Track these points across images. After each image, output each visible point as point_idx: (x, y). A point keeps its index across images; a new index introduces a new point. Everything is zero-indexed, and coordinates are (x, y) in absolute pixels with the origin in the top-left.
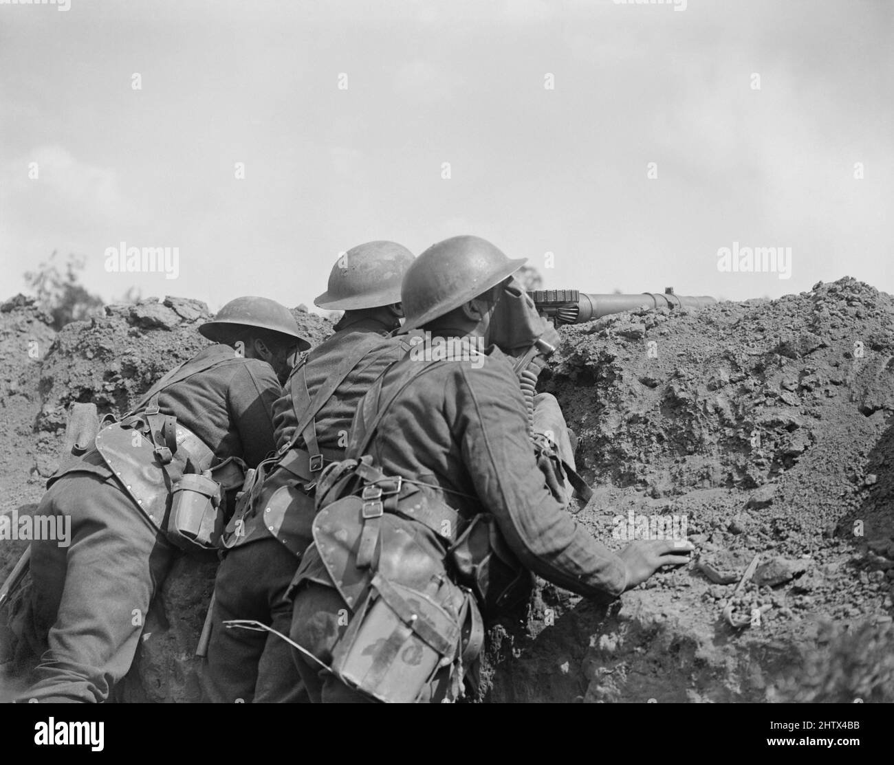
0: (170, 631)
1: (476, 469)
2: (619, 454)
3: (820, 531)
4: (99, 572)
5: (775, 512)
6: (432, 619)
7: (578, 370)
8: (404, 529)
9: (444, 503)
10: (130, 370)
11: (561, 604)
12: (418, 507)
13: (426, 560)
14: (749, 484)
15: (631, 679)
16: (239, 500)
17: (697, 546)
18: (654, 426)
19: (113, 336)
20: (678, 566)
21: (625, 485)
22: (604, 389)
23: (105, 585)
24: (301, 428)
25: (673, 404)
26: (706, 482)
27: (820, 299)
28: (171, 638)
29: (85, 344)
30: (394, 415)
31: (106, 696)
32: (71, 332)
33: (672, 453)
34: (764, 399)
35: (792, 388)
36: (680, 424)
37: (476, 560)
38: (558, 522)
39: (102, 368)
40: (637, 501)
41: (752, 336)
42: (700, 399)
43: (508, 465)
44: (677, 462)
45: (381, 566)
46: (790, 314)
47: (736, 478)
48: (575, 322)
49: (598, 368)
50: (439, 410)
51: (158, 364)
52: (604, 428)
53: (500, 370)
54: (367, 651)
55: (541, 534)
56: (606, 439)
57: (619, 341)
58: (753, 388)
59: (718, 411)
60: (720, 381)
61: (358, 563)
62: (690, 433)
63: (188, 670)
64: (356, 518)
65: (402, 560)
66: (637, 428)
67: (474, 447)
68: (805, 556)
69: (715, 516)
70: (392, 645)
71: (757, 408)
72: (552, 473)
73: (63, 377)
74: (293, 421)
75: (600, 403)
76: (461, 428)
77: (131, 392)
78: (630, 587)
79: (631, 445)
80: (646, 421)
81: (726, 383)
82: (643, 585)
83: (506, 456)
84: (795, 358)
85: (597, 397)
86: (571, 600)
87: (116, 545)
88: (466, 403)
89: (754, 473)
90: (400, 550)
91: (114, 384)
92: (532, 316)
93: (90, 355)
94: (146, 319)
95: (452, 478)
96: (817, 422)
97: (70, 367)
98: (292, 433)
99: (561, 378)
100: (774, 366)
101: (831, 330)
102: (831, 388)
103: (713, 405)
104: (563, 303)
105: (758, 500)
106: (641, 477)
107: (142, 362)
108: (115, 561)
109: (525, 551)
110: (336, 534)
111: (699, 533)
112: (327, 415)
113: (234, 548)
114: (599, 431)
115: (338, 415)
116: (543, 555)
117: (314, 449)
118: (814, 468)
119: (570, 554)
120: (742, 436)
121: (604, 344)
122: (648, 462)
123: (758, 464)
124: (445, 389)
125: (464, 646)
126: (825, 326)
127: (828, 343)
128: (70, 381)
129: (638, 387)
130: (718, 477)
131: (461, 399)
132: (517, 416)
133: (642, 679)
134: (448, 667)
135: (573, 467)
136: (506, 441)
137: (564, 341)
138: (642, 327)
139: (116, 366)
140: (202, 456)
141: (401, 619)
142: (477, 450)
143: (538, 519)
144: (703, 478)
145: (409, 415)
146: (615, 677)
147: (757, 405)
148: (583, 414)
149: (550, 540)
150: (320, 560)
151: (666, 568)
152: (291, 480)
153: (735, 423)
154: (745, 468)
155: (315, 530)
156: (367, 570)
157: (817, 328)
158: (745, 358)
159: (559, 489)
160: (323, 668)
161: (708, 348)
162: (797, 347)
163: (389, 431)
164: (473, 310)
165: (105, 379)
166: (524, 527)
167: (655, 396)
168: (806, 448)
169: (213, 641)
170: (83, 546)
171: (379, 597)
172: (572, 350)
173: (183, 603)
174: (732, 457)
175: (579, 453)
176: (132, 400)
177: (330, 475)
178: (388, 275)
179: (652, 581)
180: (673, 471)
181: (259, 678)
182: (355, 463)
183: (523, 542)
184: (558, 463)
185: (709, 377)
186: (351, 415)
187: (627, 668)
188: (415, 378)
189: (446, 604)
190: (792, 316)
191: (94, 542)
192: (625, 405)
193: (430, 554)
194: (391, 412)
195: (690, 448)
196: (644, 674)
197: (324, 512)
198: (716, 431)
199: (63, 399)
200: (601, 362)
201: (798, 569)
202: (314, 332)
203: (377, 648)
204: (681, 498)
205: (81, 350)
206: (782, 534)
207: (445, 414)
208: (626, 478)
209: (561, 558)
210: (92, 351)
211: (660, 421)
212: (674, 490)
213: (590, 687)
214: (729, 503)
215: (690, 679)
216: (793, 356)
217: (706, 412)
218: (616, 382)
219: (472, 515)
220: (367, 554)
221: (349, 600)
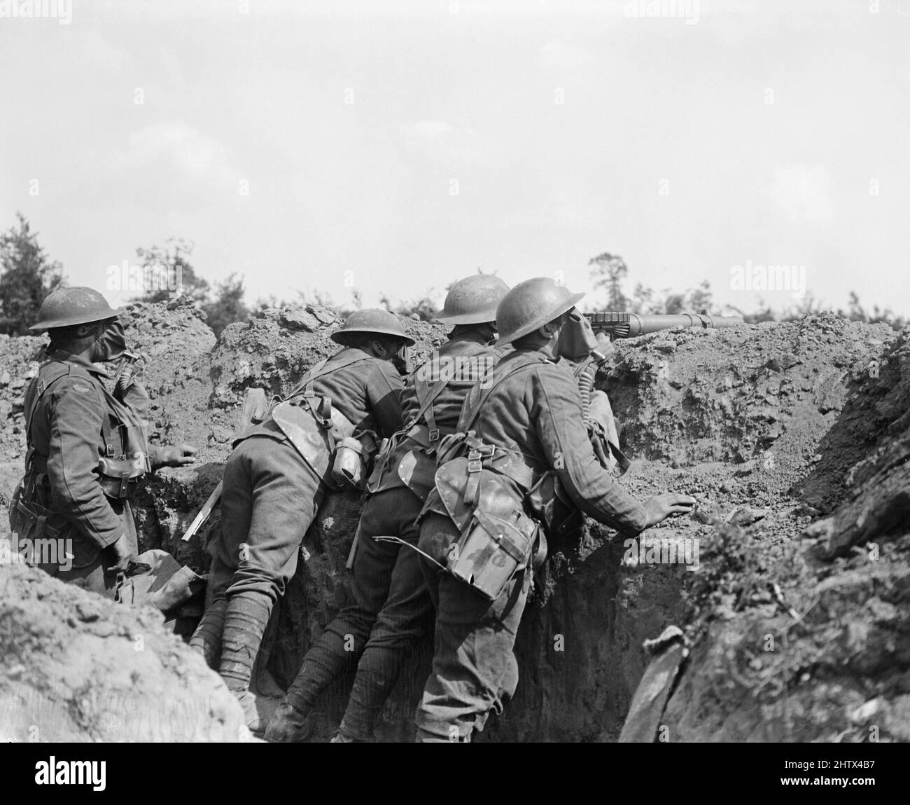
0: (324, 554)
1: (546, 441)
2: (651, 437)
3: (779, 491)
4: (279, 508)
5: (752, 479)
6: (513, 538)
7: (626, 374)
8: (496, 479)
9: (524, 463)
10: (283, 363)
11: (603, 537)
12: (506, 465)
13: (511, 500)
14: (739, 460)
15: (645, 585)
16: (377, 461)
17: (698, 500)
18: (677, 418)
19: (268, 335)
20: (684, 513)
21: (654, 459)
22: (643, 389)
23: (283, 517)
24: (423, 410)
25: (691, 402)
26: (710, 458)
27: (804, 327)
28: (324, 559)
29: (246, 341)
30: (491, 404)
31: (283, 594)
32: (233, 331)
33: (689, 437)
34: (753, 400)
35: (774, 393)
36: (695, 416)
37: (545, 502)
38: (600, 478)
39: (259, 360)
40: (661, 470)
41: (753, 353)
42: (710, 399)
43: (568, 439)
44: (691, 443)
45: (480, 503)
46: (782, 337)
47: (731, 455)
48: (626, 337)
49: (640, 374)
50: (521, 400)
51: (304, 359)
52: (641, 418)
53: (563, 374)
54: (470, 557)
55: (589, 485)
56: (642, 426)
57: (656, 353)
58: (747, 392)
59: (722, 408)
60: (725, 387)
61: (465, 501)
62: (702, 423)
63: (337, 582)
64: (464, 472)
65: (494, 499)
66: (665, 419)
67: (545, 426)
68: (766, 507)
69: (712, 481)
70: (486, 554)
71: (749, 407)
72: (601, 448)
73: (229, 366)
74: (417, 405)
75: (640, 400)
76: (536, 413)
77: (283, 380)
78: (649, 526)
79: (660, 430)
80: (671, 414)
81: (729, 388)
82: (658, 525)
83: (567, 433)
84: (779, 372)
85: (638, 395)
86: (610, 535)
87: (291, 489)
88: (540, 397)
89: (743, 452)
90: (493, 493)
91: (270, 373)
92: (589, 334)
93: (250, 350)
94: (294, 323)
95: (530, 446)
96: (789, 418)
97: (234, 359)
98: (416, 414)
99: (613, 380)
100: (764, 377)
101: (807, 352)
102: (802, 394)
103: (719, 404)
104: (617, 323)
105: (742, 470)
106: (666, 454)
107: (292, 356)
108: (290, 500)
109: (577, 496)
110: (451, 482)
111: (700, 492)
112: (441, 402)
113: (376, 494)
114: (638, 420)
115: (449, 401)
116: (589, 499)
117: (432, 425)
118: (782, 450)
119: (608, 499)
120: (737, 426)
121: (645, 355)
122: (671, 443)
123: (746, 446)
124: (526, 386)
125: (534, 558)
126: (803, 348)
127: (803, 362)
128: (235, 370)
129: (667, 388)
130: (718, 454)
131: (536, 393)
132: (574, 406)
133: (653, 585)
134: (523, 570)
135: (617, 445)
136: (567, 423)
137: (617, 351)
138: (674, 344)
139: (271, 359)
140: (345, 429)
141: (492, 538)
142: (547, 428)
143: (587, 475)
144: (708, 455)
145: (501, 403)
146: (636, 584)
147: (749, 404)
148: (627, 407)
149: (595, 489)
150: (440, 498)
151: (675, 514)
152: (417, 447)
153: (733, 416)
154: (737, 448)
155: (437, 479)
156: (471, 506)
157: (797, 350)
158: (745, 370)
159: (605, 460)
160: (441, 568)
161: (721, 361)
162: (780, 364)
163: (487, 414)
164: (547, 331)
165: (263, 369)
166: (577, 480)
167: (679, 395)
168: (779, 435)
169: (358, 558)
170: (266, 489)
171: (479, 523)
172: (623, 358)
173: (334, 535)
174: (729, 440)
175: (623, 435)
176: (284, 386)
177: (447, 443)
178: (489, 300)
179: (665, 522)
180: (689, 449)
181: (392, 583)
182: (464, 435)
183: (576, 490)
184: (605, 441)
185: (717, 383)
186: (461, 402)
187: (644, 578)
188: (506, 378)
189: (523, 530)
190: (783, 339)
191: (275, 486)
192: (657, 401)
193: (512, 497)
194: (489, 401)
195: (701, 433)
196: (654, 582)
197: (443, 468)
198: (720, 422)
199: (231, 383)
200: (642, 369)
201: (760, 515)
202: (425, 337)
203: (477, 555)
204: (692, 468)
205: (243, 345)
206: (755, 493)
207: (525, 403)
208: (655, 454)
209: (602, 502)
210: (251, 346)
211: (682, 414)
212: (688, 463)
213: (619, 591)
214: (724, 472)
215: (683, 583)
216: (777, 370)
217: (714, 408)
218: (652, 384)
219: (543, 472)
220: (471, 495)
221: (458, 525)
